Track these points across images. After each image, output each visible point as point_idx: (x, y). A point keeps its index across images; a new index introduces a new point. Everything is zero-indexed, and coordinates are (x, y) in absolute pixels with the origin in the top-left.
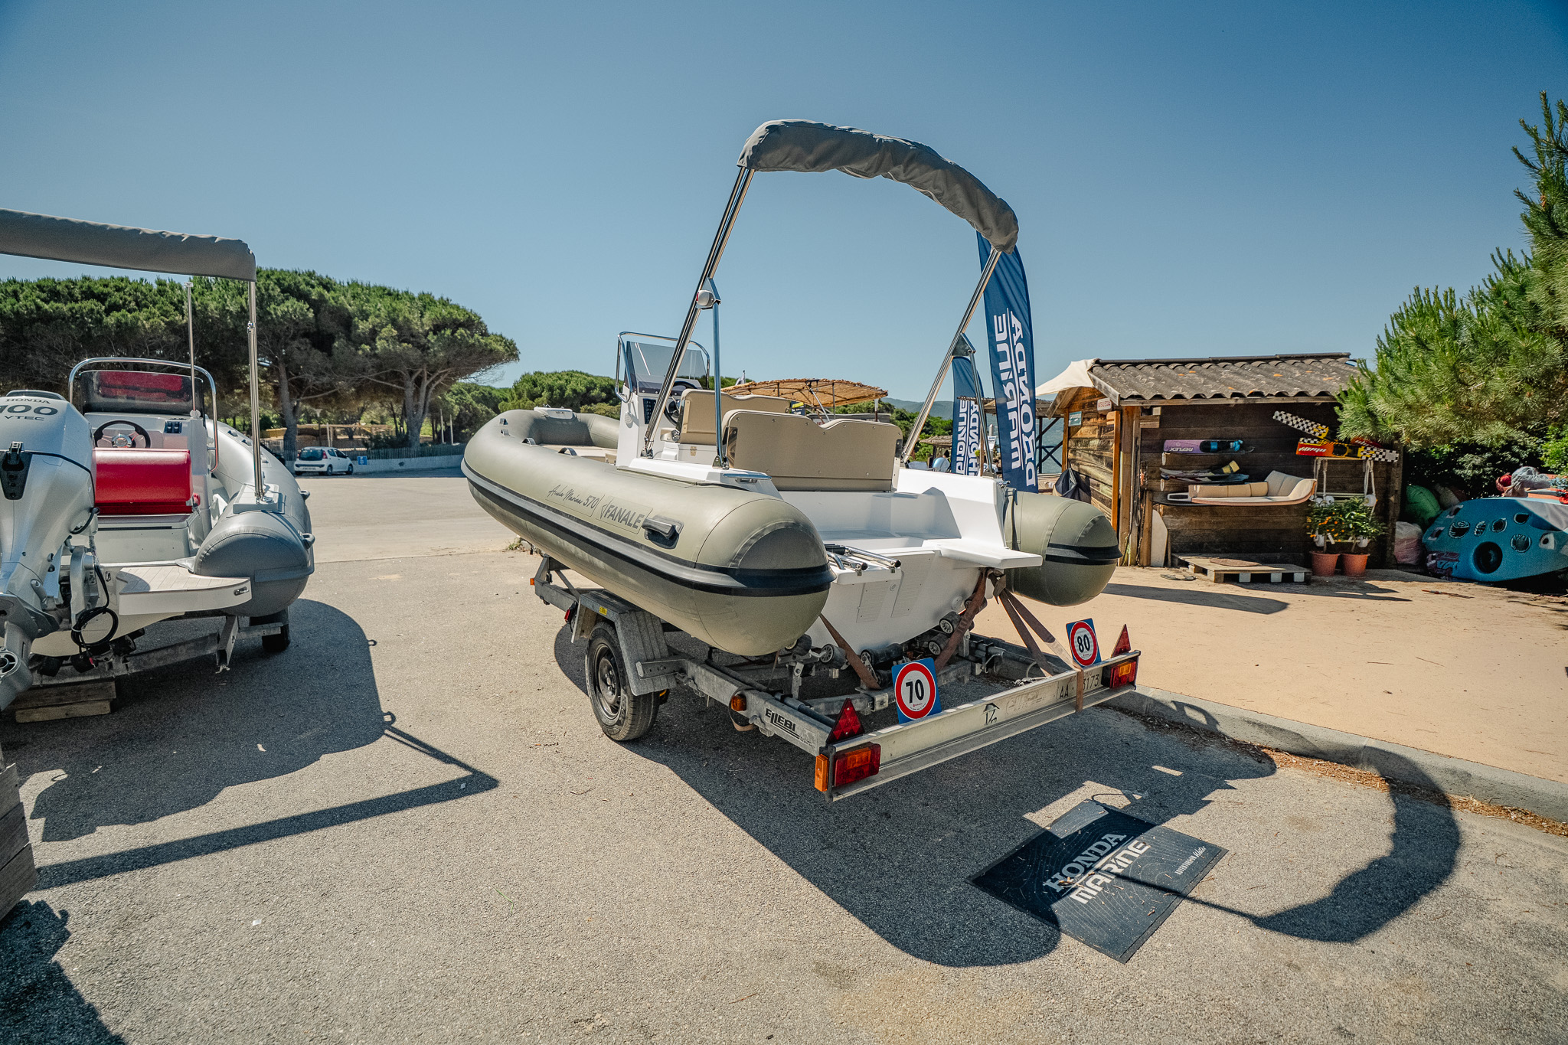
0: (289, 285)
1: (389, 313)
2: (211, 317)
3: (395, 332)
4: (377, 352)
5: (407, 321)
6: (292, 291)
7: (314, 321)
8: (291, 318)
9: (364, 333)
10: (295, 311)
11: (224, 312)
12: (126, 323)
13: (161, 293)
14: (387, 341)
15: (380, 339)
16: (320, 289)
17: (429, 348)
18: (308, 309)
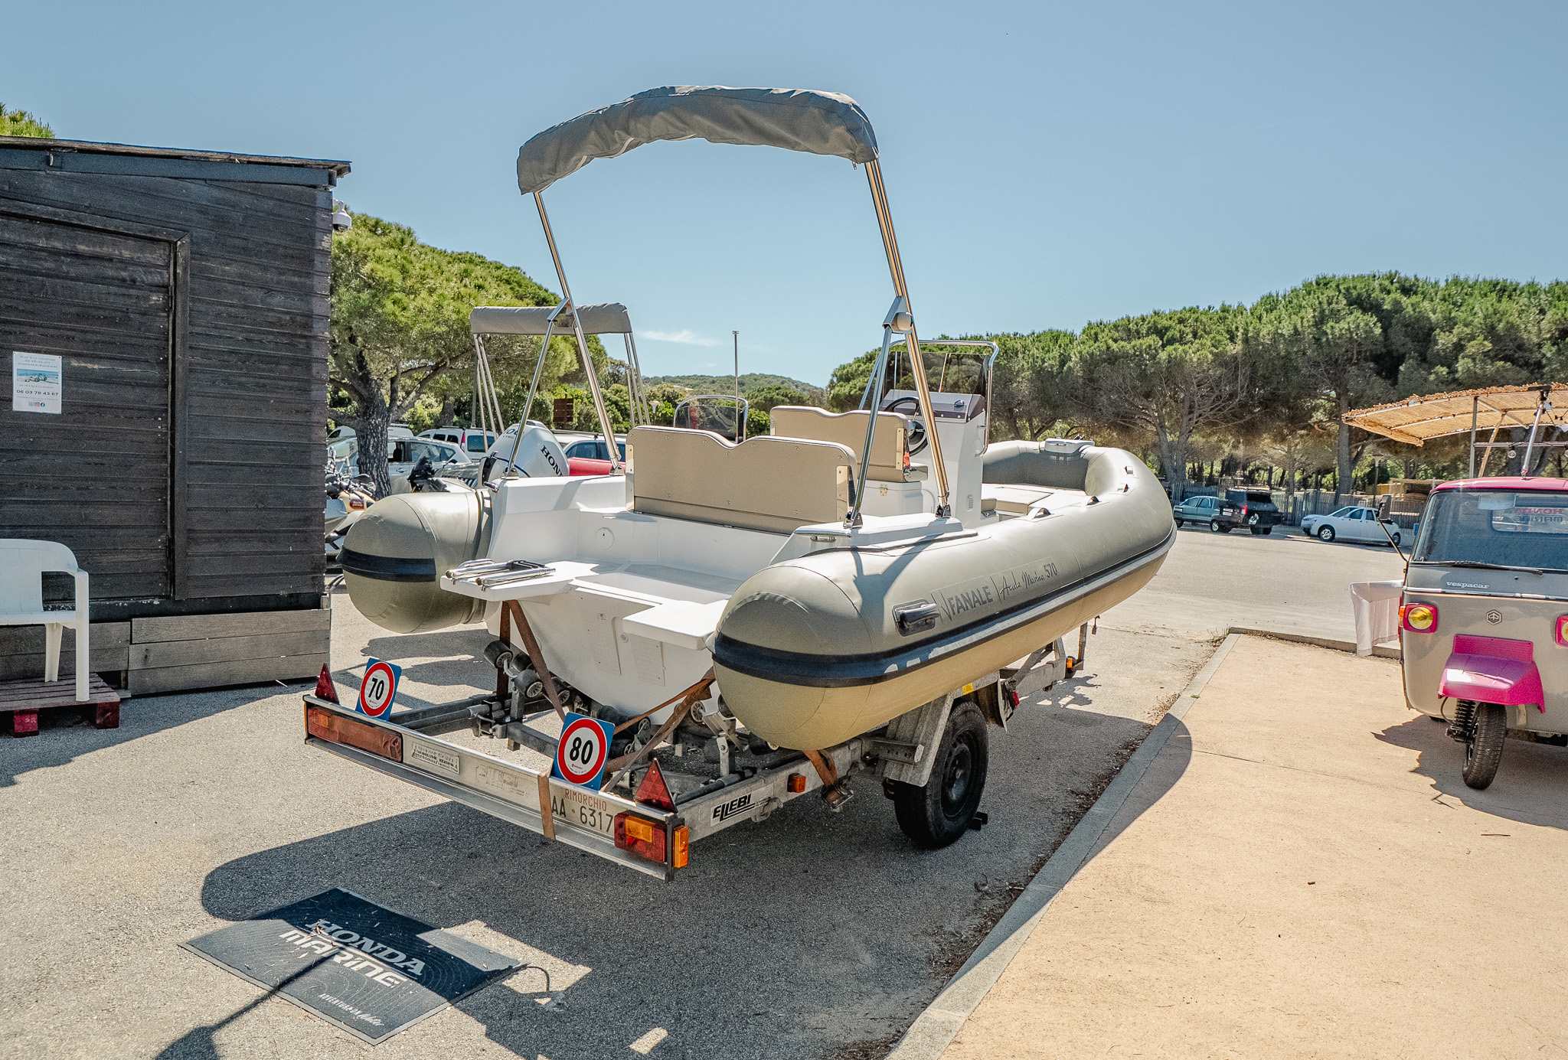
0: (1359, 295)
1: (1486, 317)
2: (1263, 344)
3: (1488, 345)
4: (1457, 376)
5: (1511, 327)
6: (1362, 303)
7: (1381, 339)
8: (1352, 337)
9: (1444, 350)
10: (1358, 327)
11: (1277, 336)
12: (1176, 358)
13: (1222, 319)
14: (1474, 360)
15: (1463, 358)
16: (1398, 295)
17: (1543, 367)
18: (1375, 324)
